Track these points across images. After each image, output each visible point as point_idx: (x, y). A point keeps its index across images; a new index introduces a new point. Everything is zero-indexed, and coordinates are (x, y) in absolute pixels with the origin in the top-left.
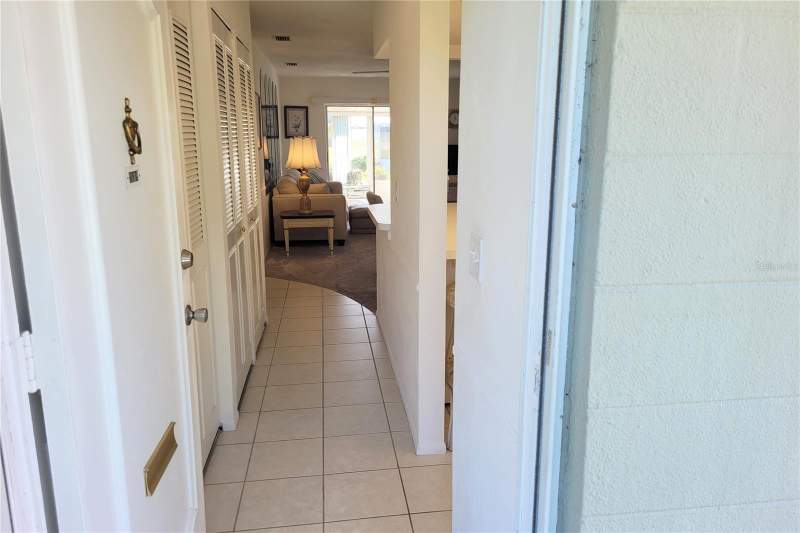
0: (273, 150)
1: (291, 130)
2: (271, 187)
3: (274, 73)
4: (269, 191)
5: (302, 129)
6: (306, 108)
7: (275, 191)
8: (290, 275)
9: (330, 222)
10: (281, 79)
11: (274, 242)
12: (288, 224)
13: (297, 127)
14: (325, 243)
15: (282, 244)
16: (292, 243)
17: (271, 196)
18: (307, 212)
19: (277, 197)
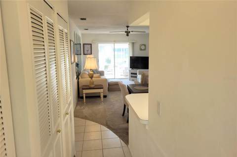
0: (79, 59)
1: (86, 52)
2: (78, 75)
3: (80, 33)
4: (78, 77)
5: (89, 52)
6: (91, 44)
7: (80, 77)
8: (86, 116)
9: (101, 90)
10: (82, 34)
11: (79, 97)
12: (85, 91)
13: (88, 51)
14: (99, 97)
15: (82, 98)
16: (86, 97)
17: (78, 79)
18: (92, 86)
19: (80, 79)
